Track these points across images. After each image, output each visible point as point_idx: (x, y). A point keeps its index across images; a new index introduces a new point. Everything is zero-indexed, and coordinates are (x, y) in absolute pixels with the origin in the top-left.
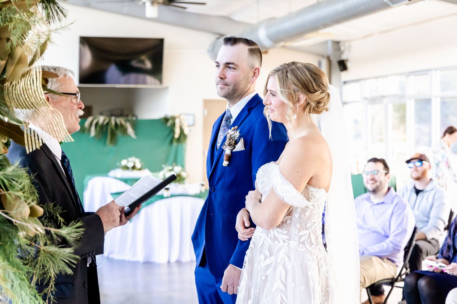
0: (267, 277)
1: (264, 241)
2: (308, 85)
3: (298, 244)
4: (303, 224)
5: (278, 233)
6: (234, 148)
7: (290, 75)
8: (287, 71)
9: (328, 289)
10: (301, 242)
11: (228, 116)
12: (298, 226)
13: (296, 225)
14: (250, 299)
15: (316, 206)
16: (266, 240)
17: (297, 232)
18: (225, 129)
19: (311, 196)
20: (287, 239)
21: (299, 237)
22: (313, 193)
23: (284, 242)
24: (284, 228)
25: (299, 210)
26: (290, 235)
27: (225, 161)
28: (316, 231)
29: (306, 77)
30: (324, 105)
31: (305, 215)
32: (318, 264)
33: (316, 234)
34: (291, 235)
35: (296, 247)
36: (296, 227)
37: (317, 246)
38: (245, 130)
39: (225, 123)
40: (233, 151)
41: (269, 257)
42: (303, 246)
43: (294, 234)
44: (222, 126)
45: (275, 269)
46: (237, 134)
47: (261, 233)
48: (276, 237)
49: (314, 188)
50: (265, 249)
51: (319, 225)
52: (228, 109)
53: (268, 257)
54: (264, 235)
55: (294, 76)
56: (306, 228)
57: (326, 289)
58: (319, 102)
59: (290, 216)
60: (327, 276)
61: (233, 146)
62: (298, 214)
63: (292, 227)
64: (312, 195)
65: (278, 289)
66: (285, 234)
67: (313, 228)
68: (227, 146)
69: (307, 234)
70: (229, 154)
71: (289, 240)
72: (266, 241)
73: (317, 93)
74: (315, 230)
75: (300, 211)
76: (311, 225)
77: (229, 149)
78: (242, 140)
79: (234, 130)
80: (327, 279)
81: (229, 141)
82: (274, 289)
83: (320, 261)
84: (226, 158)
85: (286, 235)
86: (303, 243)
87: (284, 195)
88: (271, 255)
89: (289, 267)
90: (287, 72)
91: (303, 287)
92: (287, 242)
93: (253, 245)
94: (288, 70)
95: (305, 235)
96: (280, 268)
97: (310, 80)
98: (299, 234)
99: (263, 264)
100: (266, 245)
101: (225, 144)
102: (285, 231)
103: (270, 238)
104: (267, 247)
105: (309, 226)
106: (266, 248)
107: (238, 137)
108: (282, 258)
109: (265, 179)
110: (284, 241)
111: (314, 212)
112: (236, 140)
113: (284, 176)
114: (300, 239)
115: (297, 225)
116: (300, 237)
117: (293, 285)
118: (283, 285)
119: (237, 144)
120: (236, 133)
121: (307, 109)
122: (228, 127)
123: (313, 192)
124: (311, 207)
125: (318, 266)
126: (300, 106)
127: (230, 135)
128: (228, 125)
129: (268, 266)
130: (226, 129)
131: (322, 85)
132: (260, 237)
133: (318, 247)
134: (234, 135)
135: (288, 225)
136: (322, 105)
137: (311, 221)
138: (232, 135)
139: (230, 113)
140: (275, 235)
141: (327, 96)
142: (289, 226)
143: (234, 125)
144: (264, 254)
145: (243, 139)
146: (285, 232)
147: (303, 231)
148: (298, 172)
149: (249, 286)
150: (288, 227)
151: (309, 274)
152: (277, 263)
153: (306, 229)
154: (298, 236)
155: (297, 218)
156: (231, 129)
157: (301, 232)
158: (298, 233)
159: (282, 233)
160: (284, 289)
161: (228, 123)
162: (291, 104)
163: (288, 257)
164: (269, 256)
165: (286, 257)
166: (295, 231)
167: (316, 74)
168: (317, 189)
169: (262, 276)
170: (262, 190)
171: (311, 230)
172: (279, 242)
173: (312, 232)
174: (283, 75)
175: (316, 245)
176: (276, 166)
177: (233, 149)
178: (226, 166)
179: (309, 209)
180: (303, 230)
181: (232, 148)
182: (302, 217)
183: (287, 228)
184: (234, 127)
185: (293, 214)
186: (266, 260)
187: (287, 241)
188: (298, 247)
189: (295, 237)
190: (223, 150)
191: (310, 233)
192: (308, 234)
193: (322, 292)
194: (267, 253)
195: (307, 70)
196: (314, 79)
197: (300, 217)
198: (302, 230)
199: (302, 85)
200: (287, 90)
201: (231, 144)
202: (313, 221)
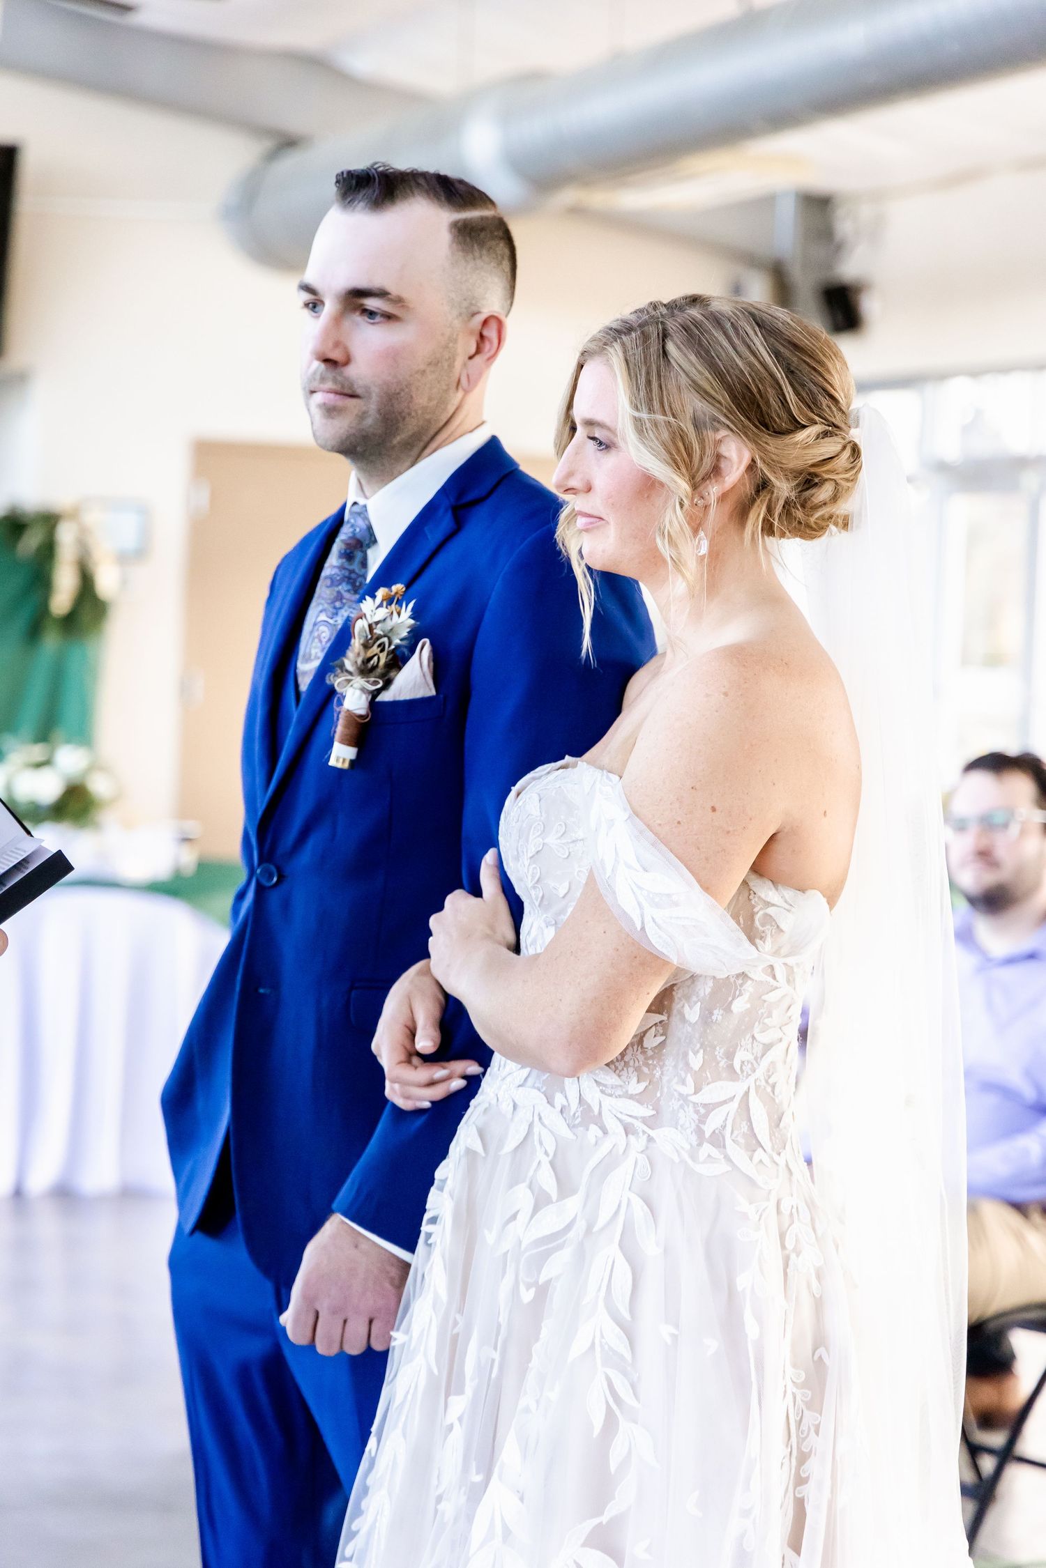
0: (543, 1292)
1: (531, 1126)
2: (761, 396)
3: (695, 1143)
4: (720, 1052)
5: (602, 1092)
6: (388, 683)
7: (679, 348)
8: (664, 330)
9: (821, 1351)
10: (707, 1135)
11: (358, 536)
12: (696, 1061)
13: (686, 1055)
14: (460, 1391)
15: (780, 972)
16: (540, 1119)
17: (689, 1089)
18: (339, 592)
19: (763, 925)
20: (645, 1120)
21: (697, 1112)
22: (770, 911)
23: (627, 1136)
24: (631, 1069)
25: (705, 989)
26: (659, 1100)
27: (342, 742)
28: (773, 1087)
29: (752, 359)
30: (835, 498)
31: (728, 1009)
32: (782, 1236)
33: (774, 1100)
34: (662, 1103)
35: (686, 1156)
36: (687, 1064)
37: (779, 1154)
38: (440, 605)
39: (342, 568)
40: (379, 699)
41: (554, 1196)
42: (715, 1152)
43: (676, 1094)
44: (326, 578)
45: (581, 1257)
46: (403, 620)
47: (519, 1086)
48: (589, 1106)
49: (777, 889)
50: (535, 1164)
51: (788, 1059)
52: (355, 503)
53: (548, 1201)
54: (532, 1098)
55: (698, 354)
56: (731, 1067)
57: (813, 1355)
58: (809, 480)
59: (660, 1013)
60: (818, 1296)
61: (382, 676)
62: (699, 1004)
63: (669, 1063)
64: (768, 919)
65: (598, 1348)
66: (631, 1097)
67: (760, 1072)
68: (350, 673)
69: (732, 1099)
70: (363, 712)
71: (651, 1122)
72: (543, 1124)
73: (801, 436)
74: (771, 1081)
75: (708, 990)
76: (751, 1058)
77: (363, 690)
78: (424, 651)
79: (389, 600)
80: (819, 1305)
81: (362, 654)
82: (579, 1345)
83: (792, 1223)
84: (347, 732)
85: (639, 1098)
86: (717, 1140)
87: (648, 919)
88: (565, 1189)
89: (650, 1247)
90: (665, 335)
91: (713, 1344)
92: (644, 1132)
93: (479, 1141)
94: (671, 325)
95: (725, 1102)
96: (608, 1252)
97: (772, 375)
98: (694, 1099)
99: (528, 1231)
100: (541, 1143)
101: (342, 667)
102: (635, 1079)
103: (562, 1112)
104: (546, 1153)
105: (743, 1062)
106: (540, 1155)
107: (404, 634)
108: (619, 1206)
109: (551, 840)
110: (628, 1130)
111: (771, 997)
112: (397, 647)
113: (648, 826)
114: (704, 1123)
115: (691, 1053)
116: (702, 1111)
117: (666, 1330)
118: (618, 1329)
119: (400, 669)
120: (399, 614)
121: (758, 514)
122: (353, 584)
123: (773, 905)
124: (758, 974)
125: (783, 1247)
126: (723, 498)
127: (370, 626)
128: (353, 576)
129: (551, 1242)
130: (347, 595)
131: (825, 402)
132: (515, 1107)
133: (781, 1161)
134: (389, 624)
135: (650, 1053)
136: (824, 493)
137: (753, 1037)
138: (377, 623)
139: (366, 518)
140: (588, 1097)
141: (847, 453)
142: (652, 1058)
143: (386, 576)
144: (530, 1187)
145: (432, 644)
146: (635, 1087)
147: (719, 1084)
148: (714, 809)
149: (455, 1331)
150: (647, 1065)
151: (743, 1282)
152: (596, 1229)
153: (733, 1074)
154: (694, 1103)
155: (690, 1024)
156: (374, 597)
157: (706, 1089)
158: (696, 1093)
159: (619, 1092)
160: (623, 1348)
161: (355, 566)
162: (682, 485)
163: (648, 1202)
164: (554, 1194)
165: (638, 1204)
166: (683, 1082)
167: (796, 347)
168: (789, 894)
169: (522, 1288)
170: (534, 887)
171: (752, 1079)
172: (605, 1132)
173: (757, 1088)
174: (646, 349)
175: (773, 1149)
176: (608, 778)
177: (379, 691)
178: (346, 766)
179: (749, 982)
180: (718, 1078)
181: (375, 683)
182: (714, 1018)
183: (645, 1070)
184: (389, 586)
185: (676, 1007)
186: (538, 1216)
187: (645, 1128)
188: (694, 1157)
189: (681, 1114)
190: (332, 692)
191: (747, 1094)
192: (737, 1100)
193: (795, 1366)
194: (547, 1180)
195: (757, 329)
196: (790, 372)
197: (706, 1018)
198: (713, 1082)
199: (734, 398)
200: (665, 414)
201: (374, 668)
202: (763, 1038)
